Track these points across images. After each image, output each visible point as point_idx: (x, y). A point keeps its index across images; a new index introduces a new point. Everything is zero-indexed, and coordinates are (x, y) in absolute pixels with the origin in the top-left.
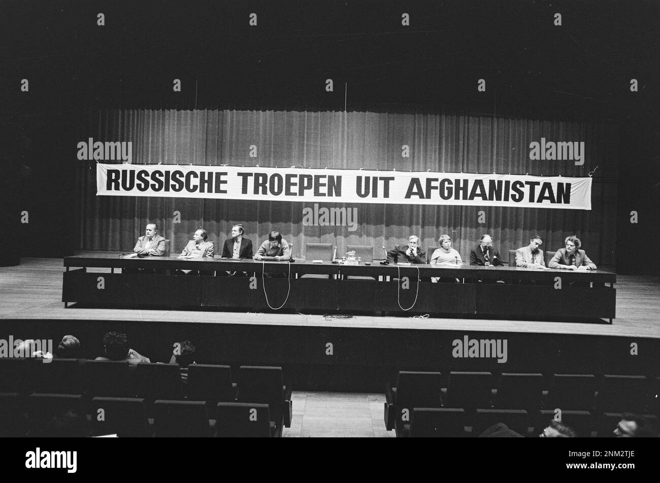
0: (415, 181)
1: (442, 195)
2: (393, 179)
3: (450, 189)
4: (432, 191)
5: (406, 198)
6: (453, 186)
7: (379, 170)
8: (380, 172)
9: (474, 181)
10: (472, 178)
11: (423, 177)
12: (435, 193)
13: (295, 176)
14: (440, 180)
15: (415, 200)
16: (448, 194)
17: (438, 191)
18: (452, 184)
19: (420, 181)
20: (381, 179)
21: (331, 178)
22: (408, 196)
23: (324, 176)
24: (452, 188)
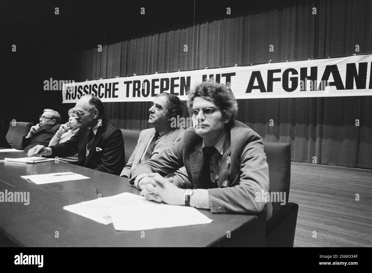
0: (256, 75)
1: (285, 87)
2: (234, 74)
3: (295, 81)
4: (275, 83)
5: (246, 93)
6: (299, 76)
7: (221, 67)
8: (223, 68)
9: (325, 68)
10: (322, 64)
11: (263, 69)
12: (278, 86)
13: (158, 80)
14: (283, 71)
15: (256, 94)
16: (292, 85)
17: (280, 83)
18: (297, 73)
19: (261, 74)
20: (223, 75)
21: (183, 79)
22: (249, 90)
23: (178, 78)
24: (297, 78)
